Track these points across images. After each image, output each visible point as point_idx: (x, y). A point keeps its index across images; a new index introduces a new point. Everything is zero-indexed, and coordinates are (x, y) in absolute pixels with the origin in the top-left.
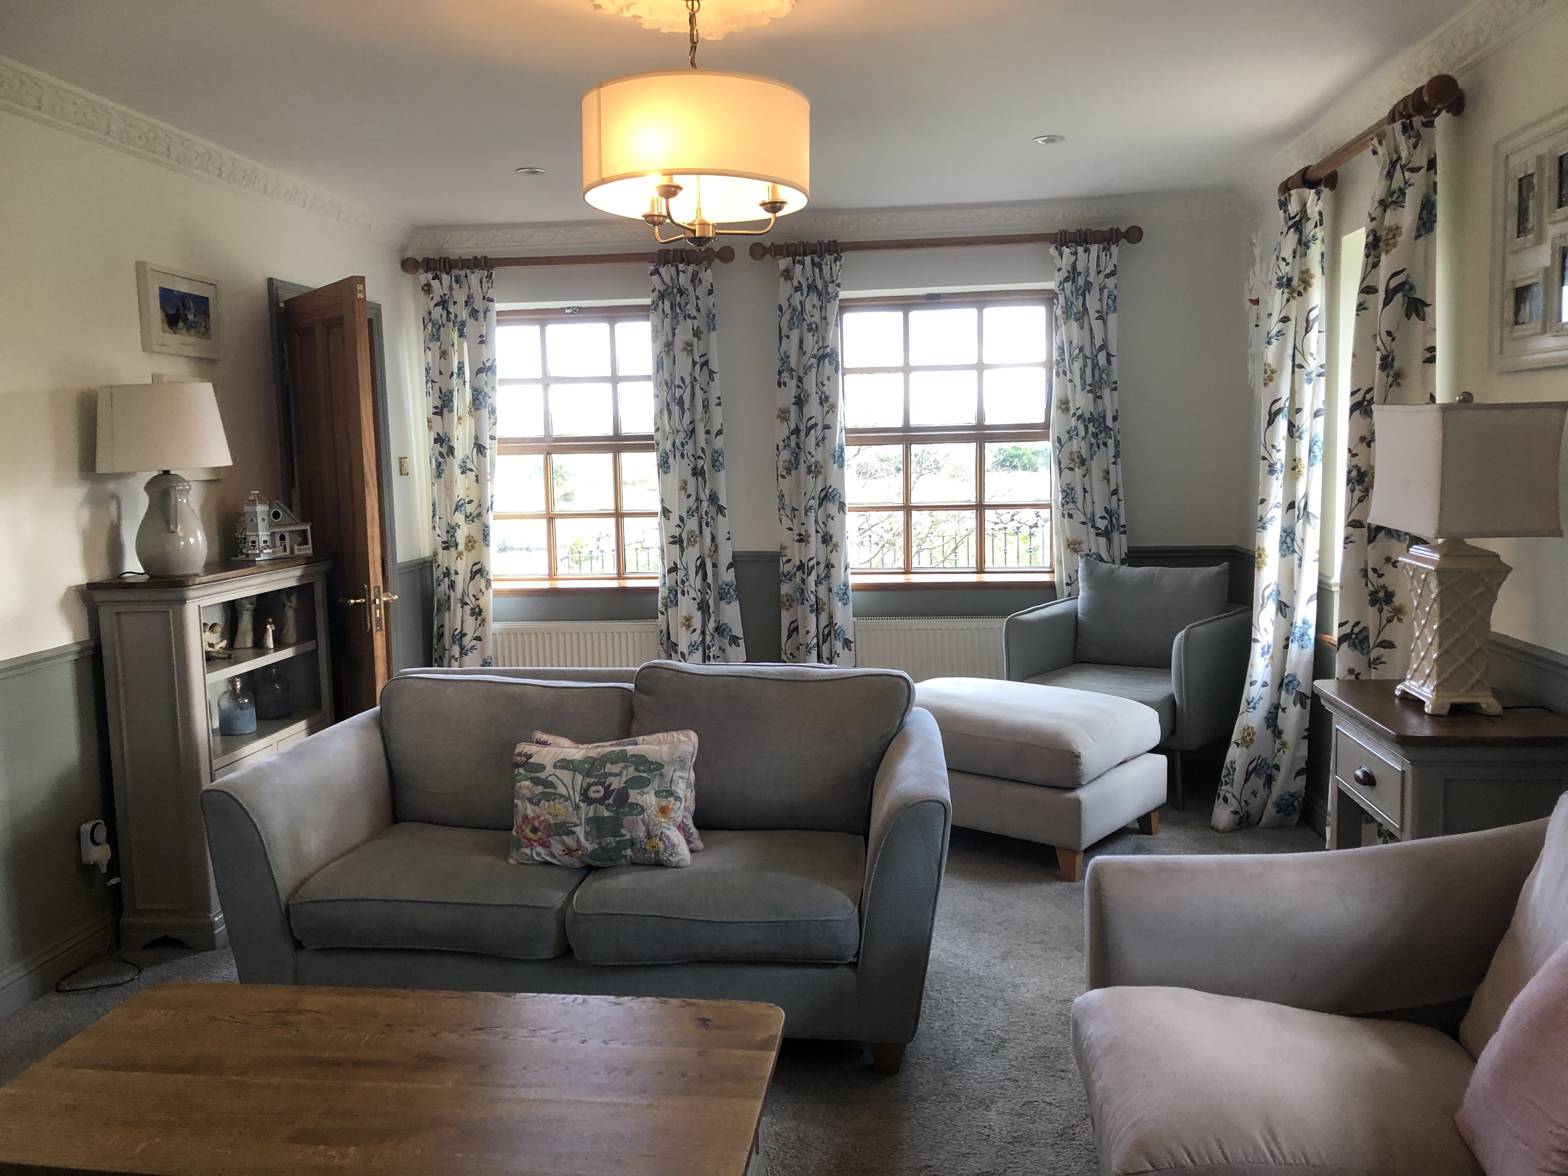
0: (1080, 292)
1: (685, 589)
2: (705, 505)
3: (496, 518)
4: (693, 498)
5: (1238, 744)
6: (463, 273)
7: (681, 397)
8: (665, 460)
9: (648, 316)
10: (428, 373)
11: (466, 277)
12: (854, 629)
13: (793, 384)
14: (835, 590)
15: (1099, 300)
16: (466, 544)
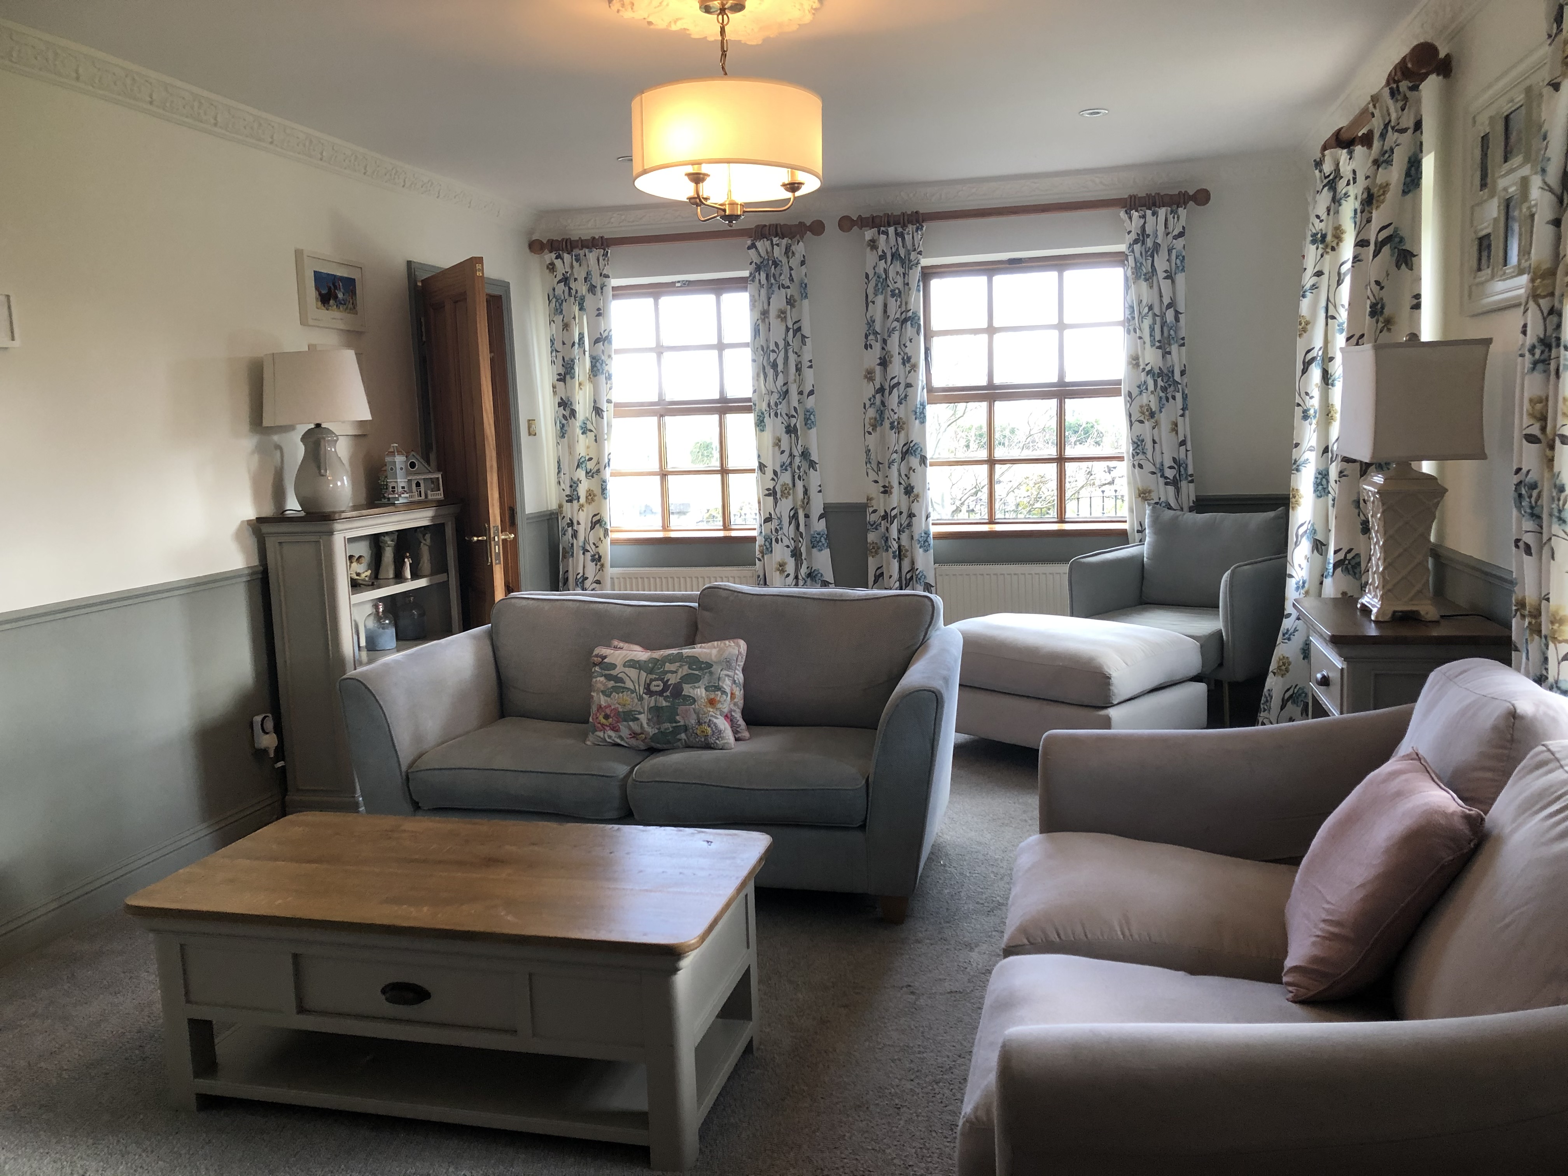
0: (1149, 253)
1: (779, 537)
2: (797, 460)
3: (613, 475)
4: (787, 453)
5: (1274, 674)
6: (582, 252)
7: (775, 360)
8: (761, 419)
9: (747, 288)
10: (553, 344)
11: (585, 255)
12: (935, 574)
13: (877, 346)
14: (916, 537)
15: (1168, 260)
16: (587, 497)
